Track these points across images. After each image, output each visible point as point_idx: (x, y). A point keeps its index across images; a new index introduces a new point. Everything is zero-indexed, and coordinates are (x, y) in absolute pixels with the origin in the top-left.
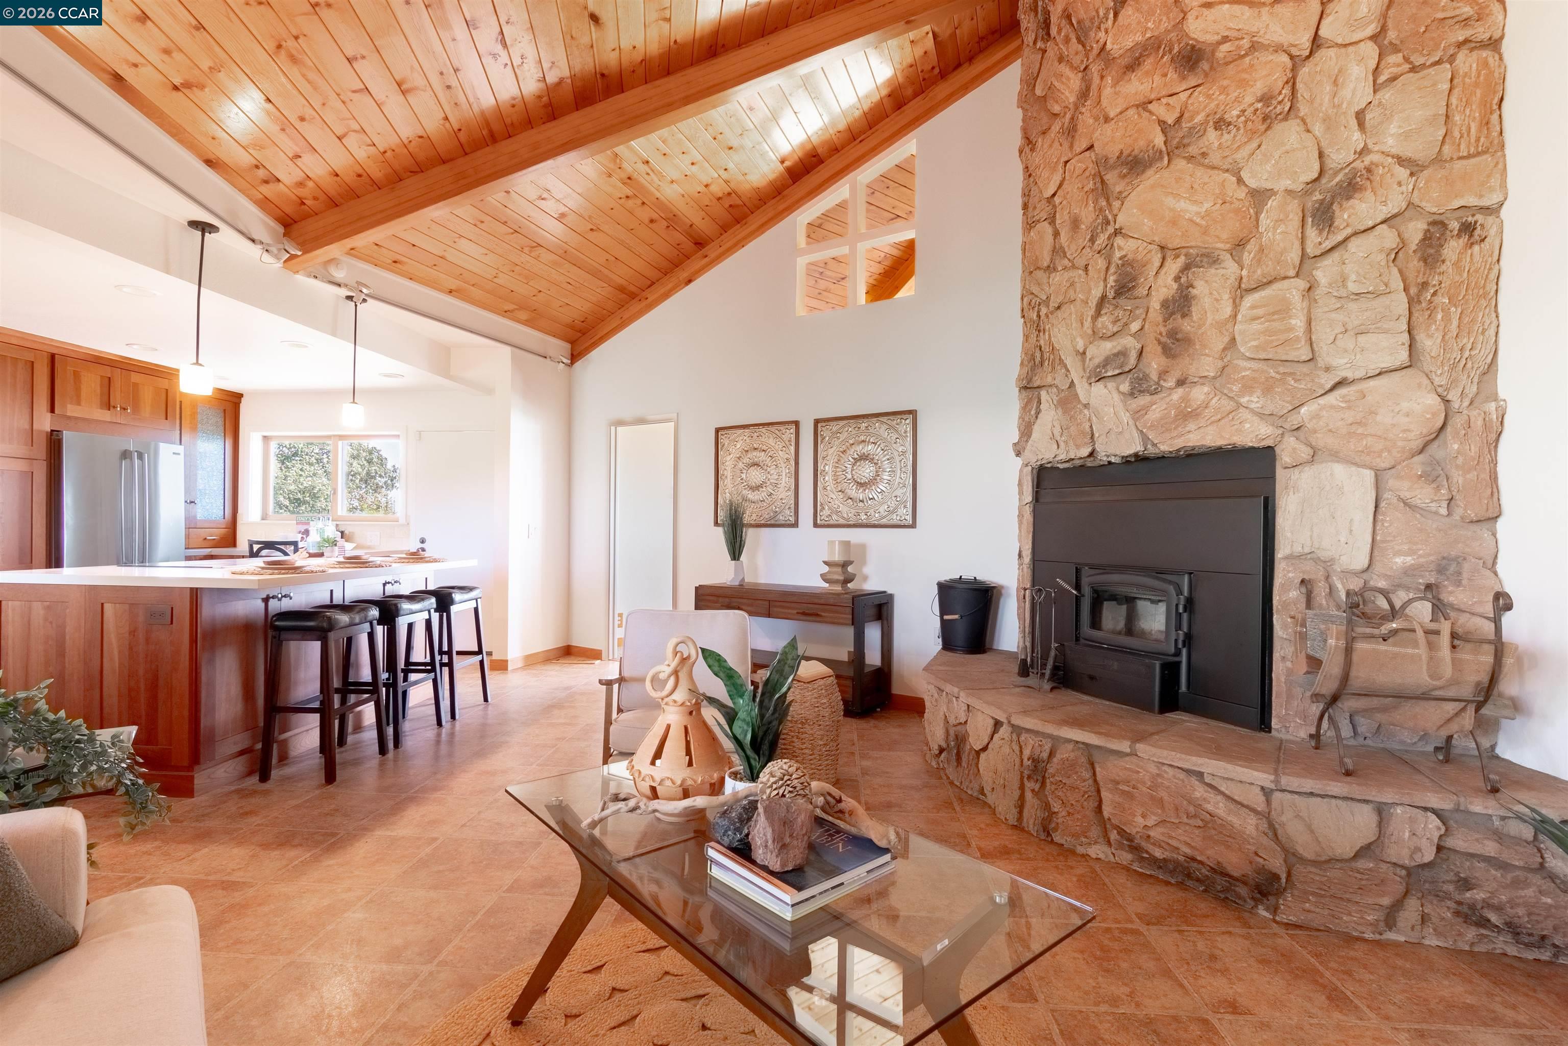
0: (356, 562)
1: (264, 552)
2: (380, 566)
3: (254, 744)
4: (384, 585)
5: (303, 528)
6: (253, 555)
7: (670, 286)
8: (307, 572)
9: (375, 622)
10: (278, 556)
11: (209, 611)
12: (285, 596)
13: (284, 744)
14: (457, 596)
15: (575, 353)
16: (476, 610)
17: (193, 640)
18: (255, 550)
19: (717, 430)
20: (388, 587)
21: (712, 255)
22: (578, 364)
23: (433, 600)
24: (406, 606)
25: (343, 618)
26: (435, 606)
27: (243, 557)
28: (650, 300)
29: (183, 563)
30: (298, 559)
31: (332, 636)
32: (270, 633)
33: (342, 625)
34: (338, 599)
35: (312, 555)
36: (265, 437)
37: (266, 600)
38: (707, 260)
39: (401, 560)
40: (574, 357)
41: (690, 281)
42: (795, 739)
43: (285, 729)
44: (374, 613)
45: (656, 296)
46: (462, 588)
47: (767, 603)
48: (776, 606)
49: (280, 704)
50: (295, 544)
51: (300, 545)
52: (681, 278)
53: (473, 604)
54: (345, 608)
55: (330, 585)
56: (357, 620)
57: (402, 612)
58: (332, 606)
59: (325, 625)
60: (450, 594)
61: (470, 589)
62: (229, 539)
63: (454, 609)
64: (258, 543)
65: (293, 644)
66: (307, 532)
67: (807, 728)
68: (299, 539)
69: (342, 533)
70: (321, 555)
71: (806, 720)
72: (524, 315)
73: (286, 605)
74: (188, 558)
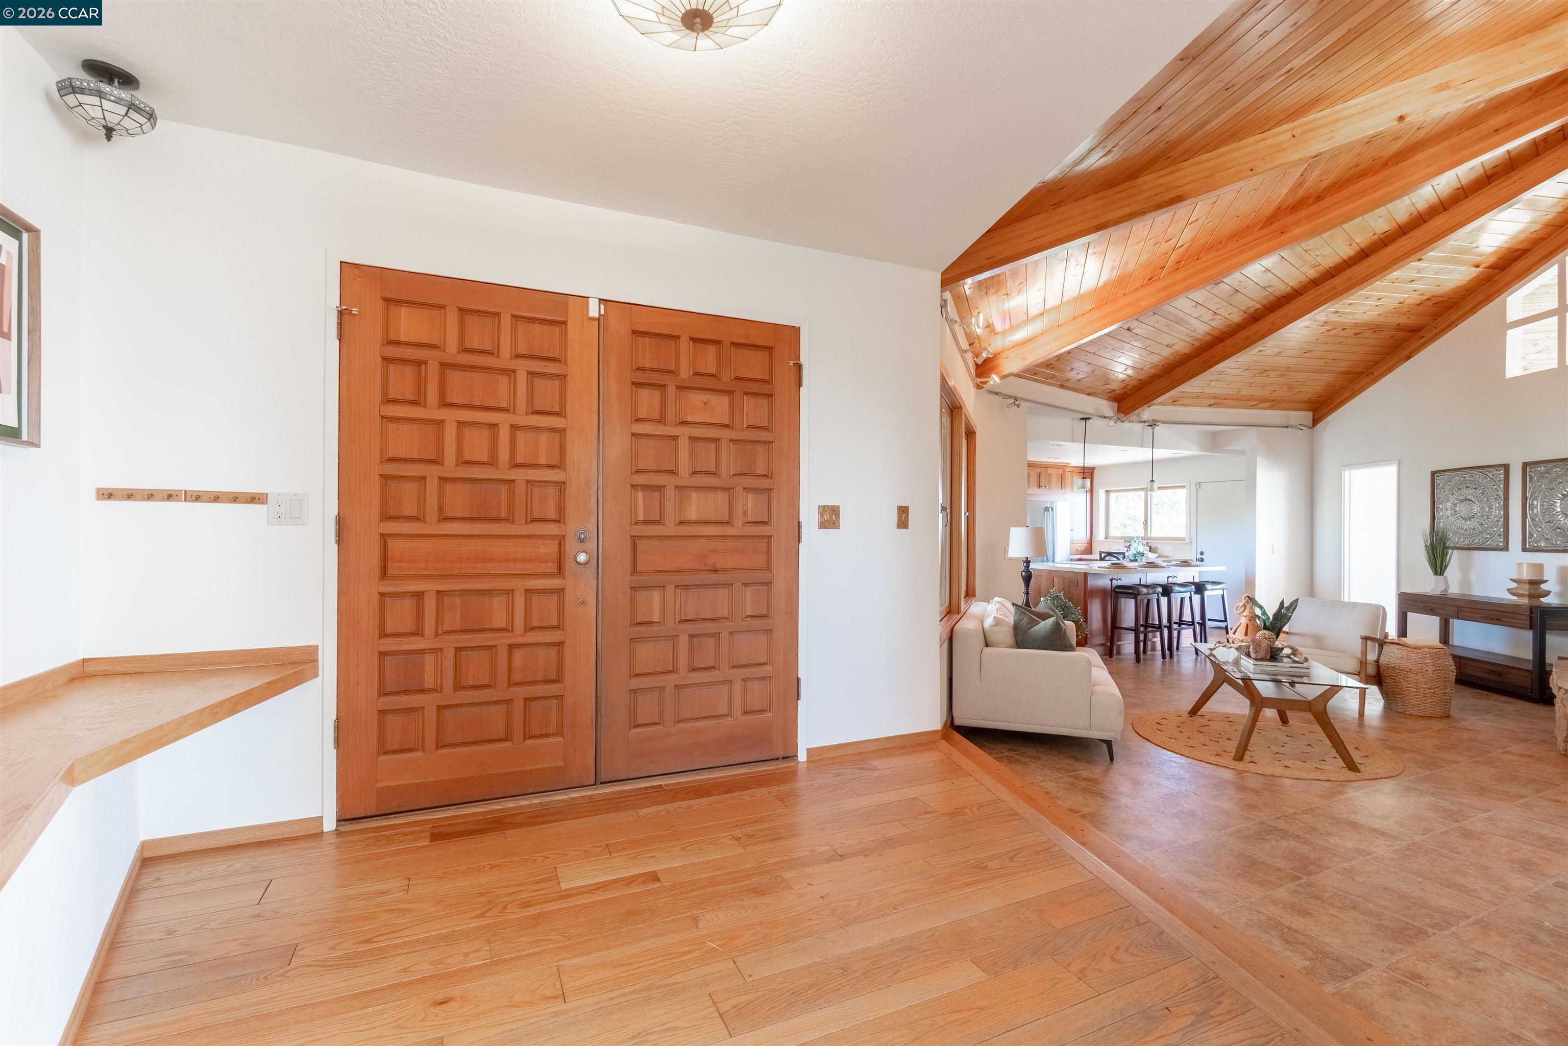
0: (1152, 565)
1: (1107, 558)
2: (1164, 567)
3: (1107, 642)
4: (1168, 578)
5: (1127, 544)
6: (1102, 559)
7: (1392, 363)
8: (1129, 568)
9: (1160, 594)
10: (1115, 561)
11: (1092, 583)
12: (1119, 579)
13: (1119, 646)
14: (1209, 586)
15: (1316, 418)
16: (1223, 596)
17: (1085, 594)
18: (1103, 556)
19: (1433, 474)
20: (1170, 579)
21: (1429, 336)
22: (1319, 426)
23: (1193, 587)
24: (1177, 588)
25: (1145, 590)
26: (1194, 590)
27: (1097, 560)
28: (1376, 374)
29: (1069, 562)
30: (1126, 563)
31: (1139, 597)
32: (1113, 594)
33: (1144, 593)
34: (1143, 582)
35: (1131, 561)
36: (1106, 491)
37: (1111, 580)
38: (1423, 340)
39: (1177, 565)
40: (1315, 422)
41: (1409, 358)
42: (1402, 680)
43: (1119, 640)
44: (1160, 590)
45: (1381, 371)
46: (1214, 583)
47: (1456, 609)
48: (1463, 611)
49: (1117, 625)
50: (1124, 554)
51: (1126, 554)
52: (1402, 356)
53: (1221, 592)
54: (1146, 586)
55: (1140, 576)
56: (1151, 592)
57: (1174, 591)
58: (1140, 585)
59: (1136, 592)
60: (1204, 585)
61: (1219, 583)
62: (1089, 550)
63: (1206, 593)
64: (1104, 553)
65: (1123, 600)
66: (1129, 547)
67: (1411, 675)
68: (1125, 551)
69: (1150, 547)
70: (1136, 561)
71: (1410, 670)
72: (1266, 405)
73: (1119, 583)
74: (1071, 560)
